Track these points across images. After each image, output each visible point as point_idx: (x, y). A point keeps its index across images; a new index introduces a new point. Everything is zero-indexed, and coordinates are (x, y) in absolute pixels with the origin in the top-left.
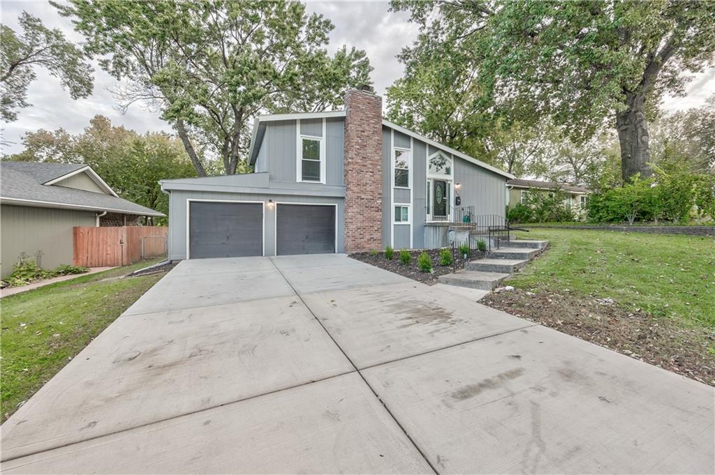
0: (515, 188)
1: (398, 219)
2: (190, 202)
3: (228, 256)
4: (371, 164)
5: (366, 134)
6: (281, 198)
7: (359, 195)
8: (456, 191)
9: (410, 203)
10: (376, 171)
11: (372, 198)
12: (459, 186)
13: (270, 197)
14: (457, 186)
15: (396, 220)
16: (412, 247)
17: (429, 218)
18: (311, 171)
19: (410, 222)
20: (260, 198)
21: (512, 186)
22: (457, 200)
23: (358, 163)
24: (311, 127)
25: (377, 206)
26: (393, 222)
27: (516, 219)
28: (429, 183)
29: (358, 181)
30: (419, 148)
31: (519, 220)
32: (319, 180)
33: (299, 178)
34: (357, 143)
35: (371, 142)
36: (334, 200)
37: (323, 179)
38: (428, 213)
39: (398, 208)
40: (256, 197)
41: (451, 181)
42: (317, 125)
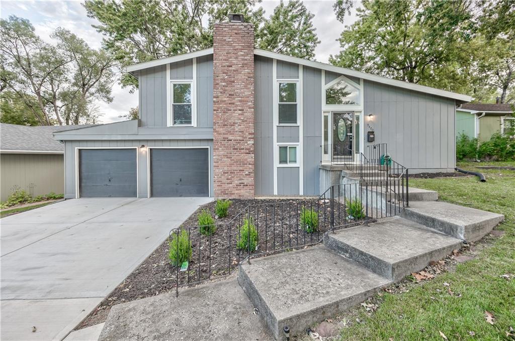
0: (487, 115)
1: (283, 160)
2: (80, 150)
3: (110, 196)
4: (240, 101)
5: (233, 68)
6: (153, 143)
7: (226, 136)
8: (367, 124)
9: (298, 142)
10: (246, 109)
11: (241, 138)
12: (372, 117)
13: (143, 142)
14: (369, 118)
15: (281, 162)
16: (301, 193)
17: (327, 160)
18: (182, 114)
19: (300, 163)
20: (134, 143)
21: (484, 112)
22: (368, 136)
23: (225, 101)
24: (181, 71)
25: (248, 147)
26: (276, 164)
27: (490, 156)
28: (326, 117)
29: (224, 120)
30: (311, 77)
31: (495, 157)
32: (190, 123)
33: (170, 122)
34: (223, 80)
35: (239, 77)
36: (206, 143)
37: (194, 123)
38: (326, 152)
39: (283, 149)
40: (130, 144)
41: (361, 112)
42: (187, 68)
